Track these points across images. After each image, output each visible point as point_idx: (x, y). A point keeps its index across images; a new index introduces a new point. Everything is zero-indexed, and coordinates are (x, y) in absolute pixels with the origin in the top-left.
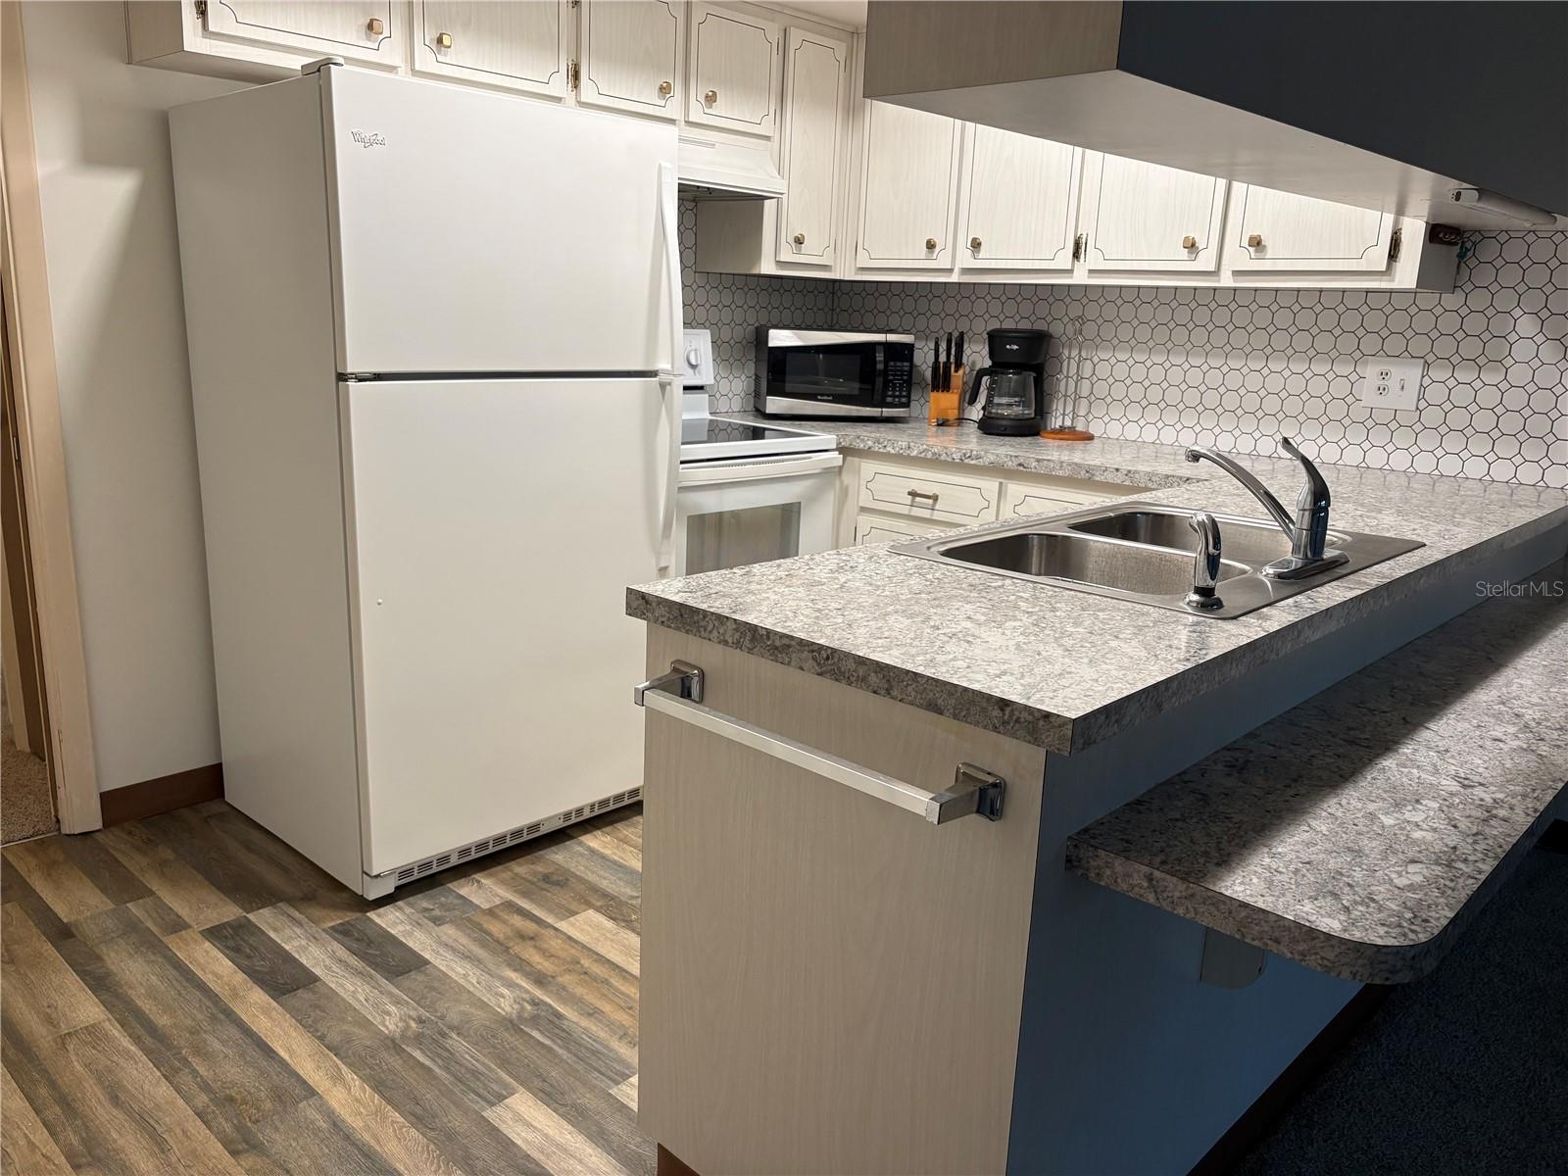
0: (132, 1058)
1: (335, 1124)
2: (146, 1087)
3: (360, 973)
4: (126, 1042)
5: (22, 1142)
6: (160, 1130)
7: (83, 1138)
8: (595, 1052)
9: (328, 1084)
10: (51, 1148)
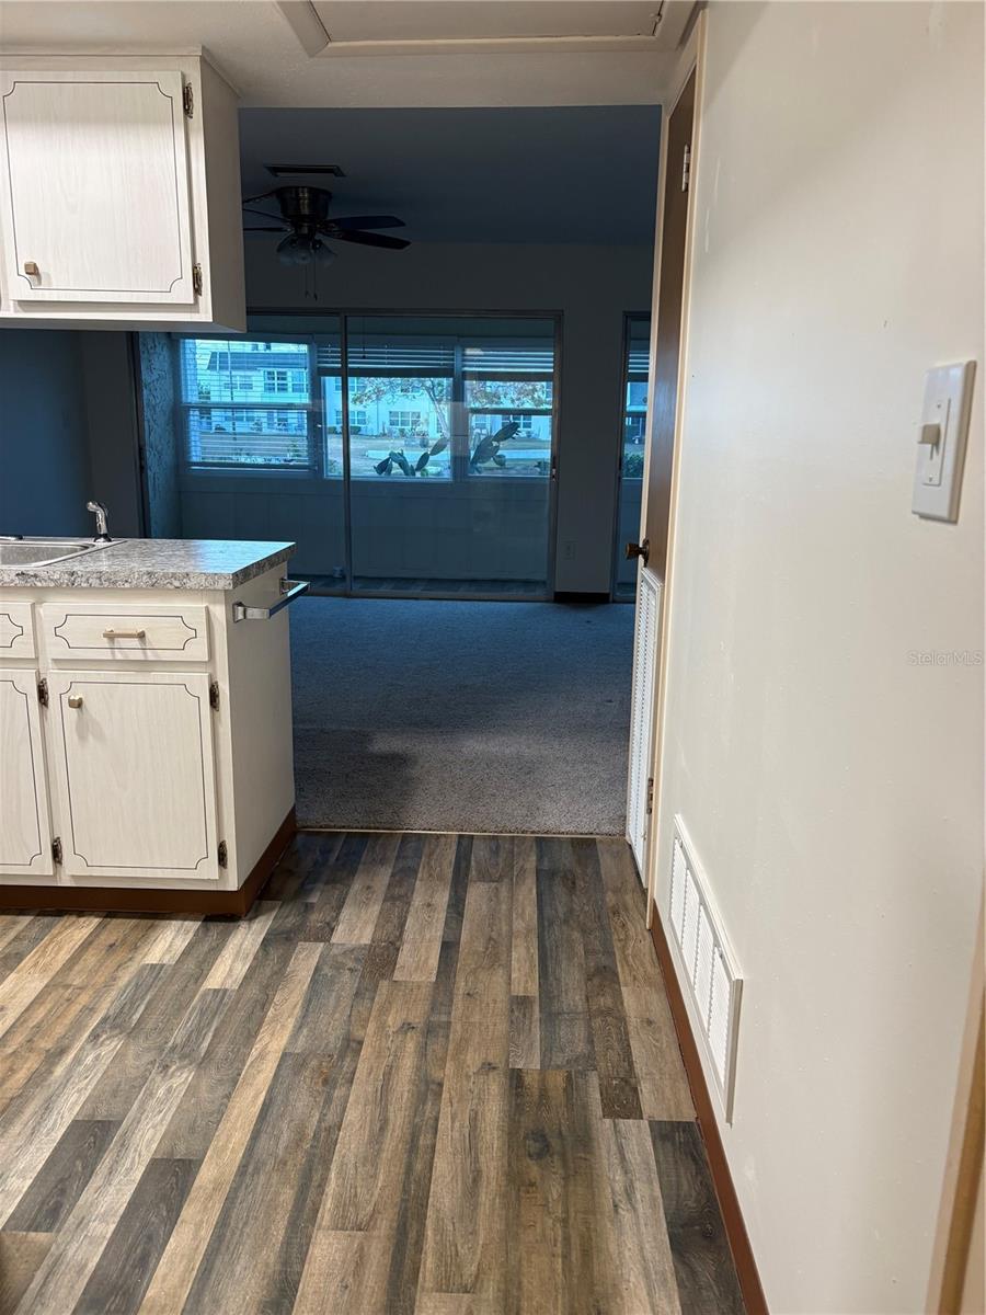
0: (342, 1164)
1: (300, 1027)
2: (358, 1127)
3: (123, 1145)
4: (332, 1187)
5: (457, 1124)
6: (380, 1083)
7: (424, 1104)
8: (137, 986)
9: (269, 1057)
10: (445, 1110)
